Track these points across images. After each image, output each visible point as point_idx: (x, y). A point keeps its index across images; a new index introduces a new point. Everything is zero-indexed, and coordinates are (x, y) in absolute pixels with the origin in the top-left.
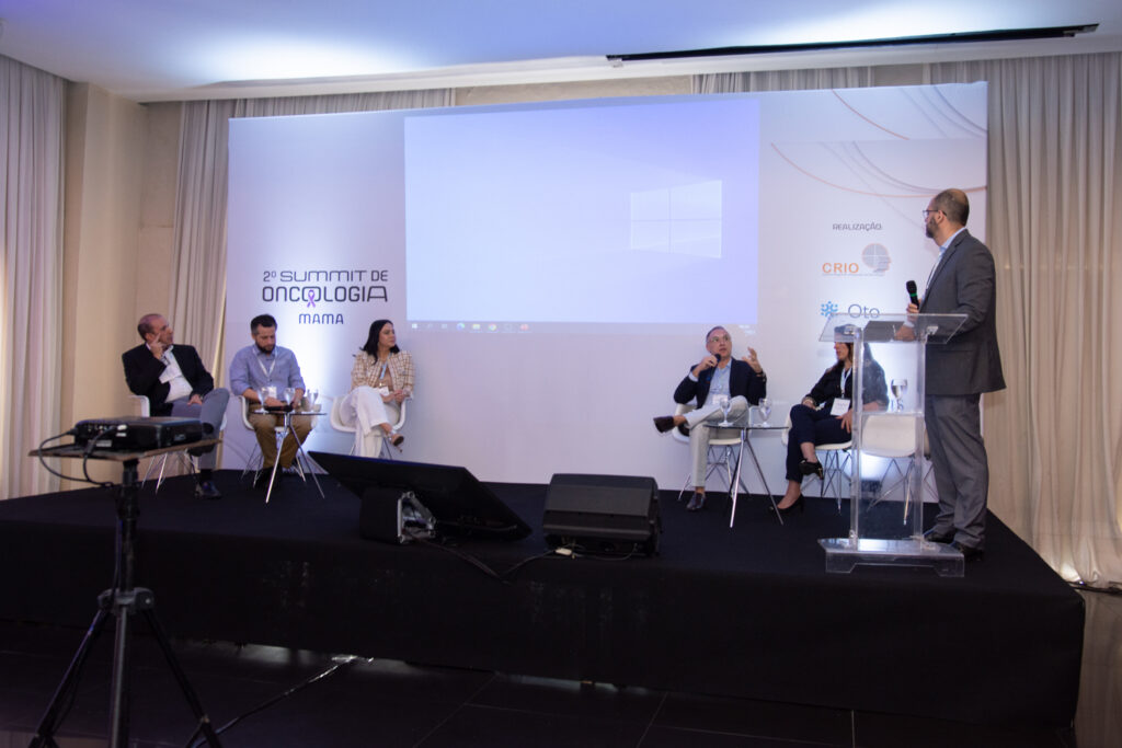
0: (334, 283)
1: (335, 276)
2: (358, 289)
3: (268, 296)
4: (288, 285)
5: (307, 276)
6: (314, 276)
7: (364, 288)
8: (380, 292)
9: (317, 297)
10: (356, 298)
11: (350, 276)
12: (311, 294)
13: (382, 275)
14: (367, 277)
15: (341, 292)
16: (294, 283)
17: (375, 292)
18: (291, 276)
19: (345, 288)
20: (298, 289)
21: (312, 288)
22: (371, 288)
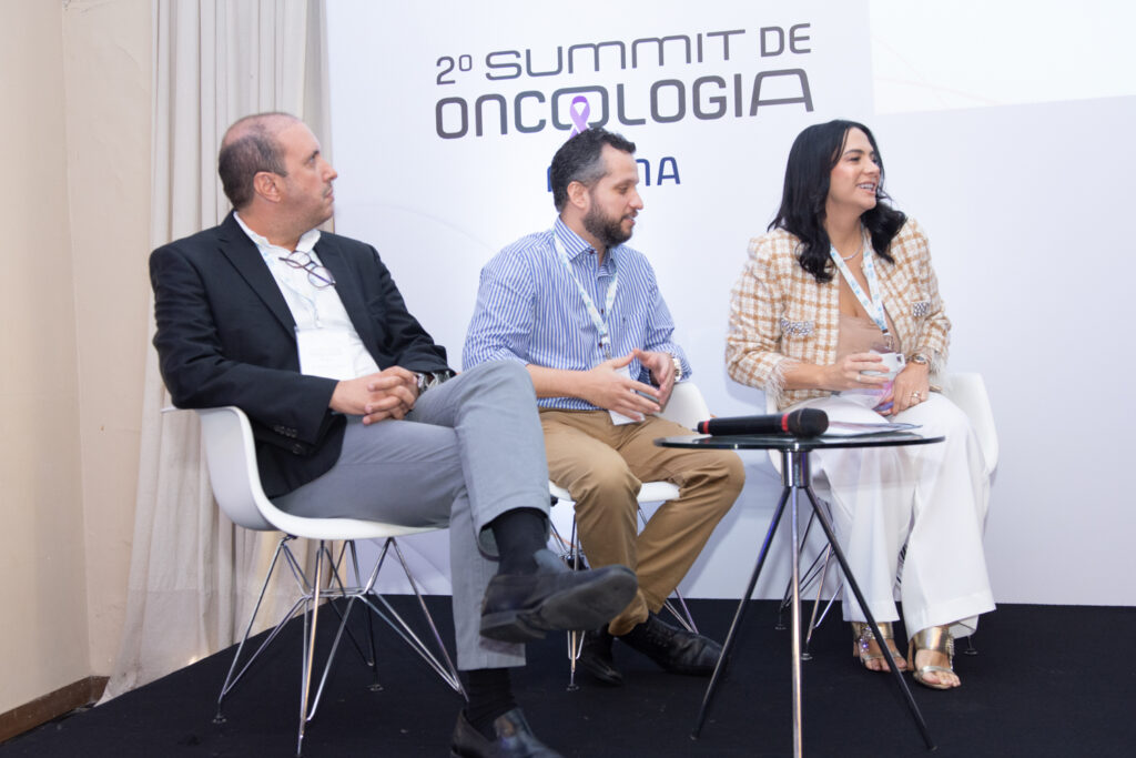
0: (648, 71)
1: (648, 52)
2: (722, 84)
3: (452, 121)
4: (510, 90)
5: (565, 58)
6: (584, 58)
7: (738, 78)
8: (792, 86)
9: (594, 115)
10: (715, 108)
12: (580, 107)
13: (792, 39)
15: (668, 94)
16: (525, 83)
17: (769, 89)
18: (522, 64)
19: (680, 85)
20: (541, 98)
21: (579, 92)
22: (760, 77)
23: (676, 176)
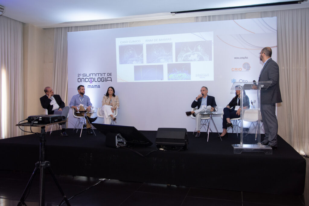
0: (97, 77)
1: (97, 75)
2: (104, 78)
3: (79, 81)
4: (84, 78)
5: (90, 75)
8: (110, 79)
9: (92, 81)
10: (103, 81)
11: (101, 75)
13: (110, 74)
14: (106, 75)
15: (99, 79)
17: (108, 79)
18: (85, 75)
19: (100, 78)
20: (87, 78)
21: (91, 78)
22: (107, 78)
23: (100, 87)
